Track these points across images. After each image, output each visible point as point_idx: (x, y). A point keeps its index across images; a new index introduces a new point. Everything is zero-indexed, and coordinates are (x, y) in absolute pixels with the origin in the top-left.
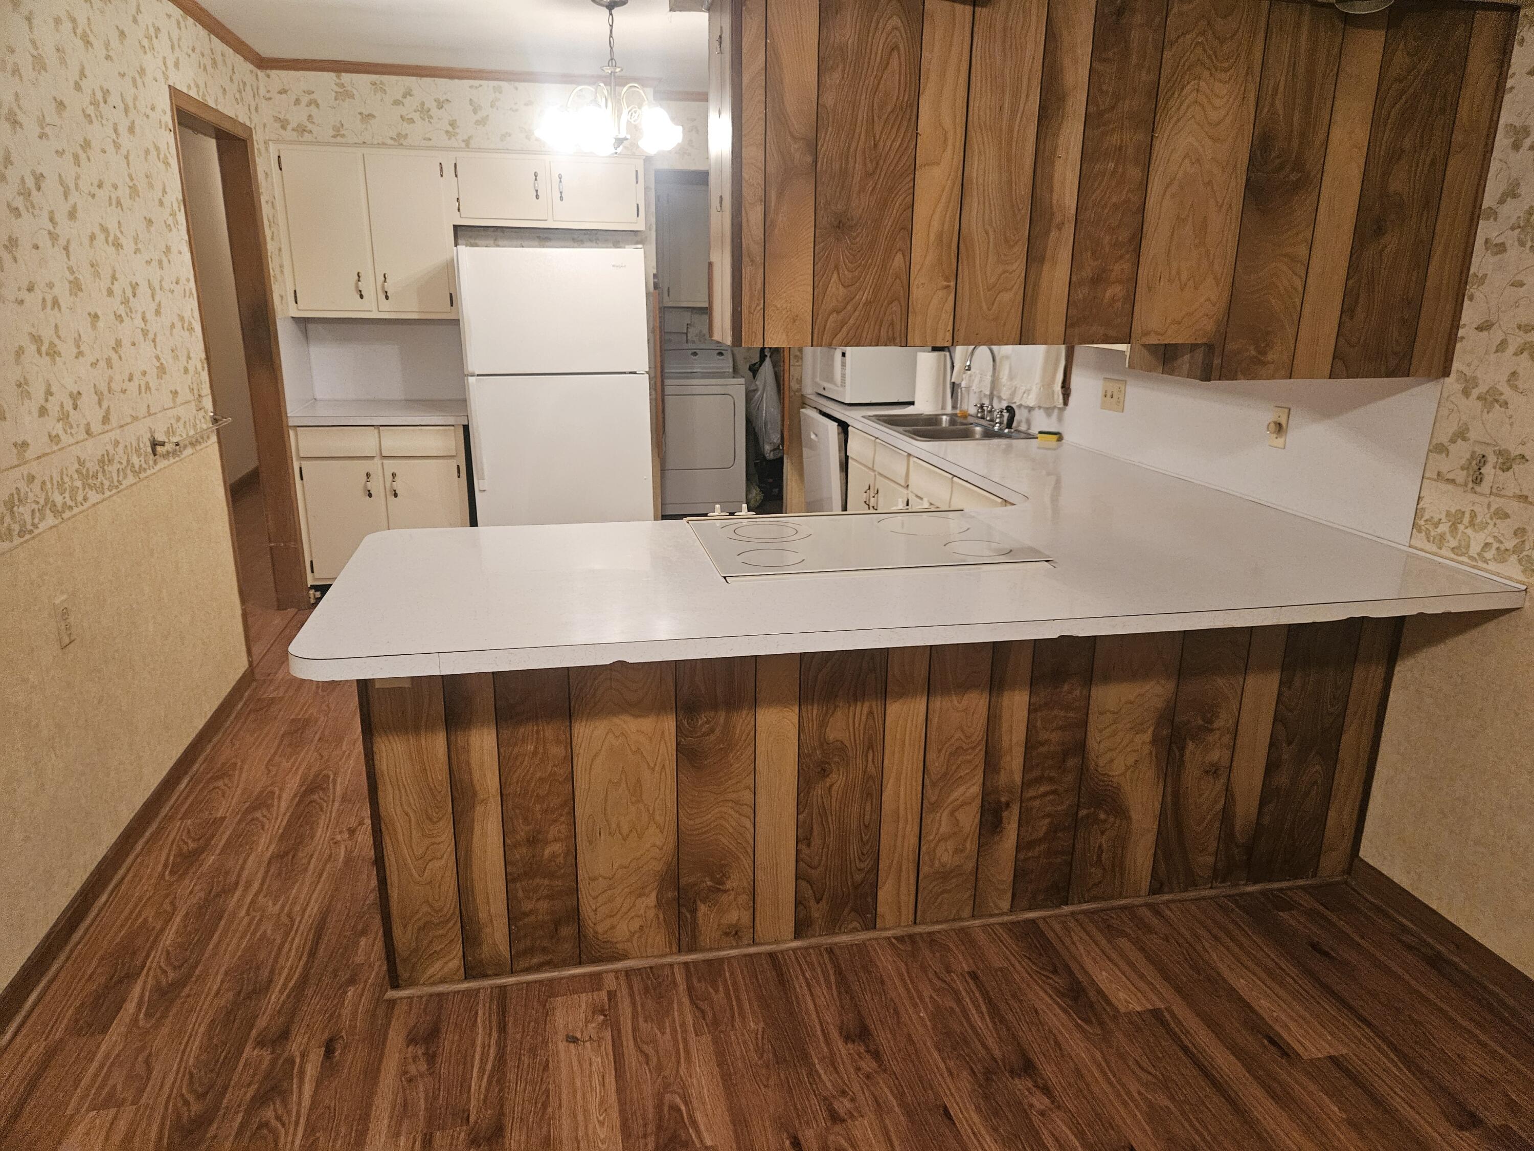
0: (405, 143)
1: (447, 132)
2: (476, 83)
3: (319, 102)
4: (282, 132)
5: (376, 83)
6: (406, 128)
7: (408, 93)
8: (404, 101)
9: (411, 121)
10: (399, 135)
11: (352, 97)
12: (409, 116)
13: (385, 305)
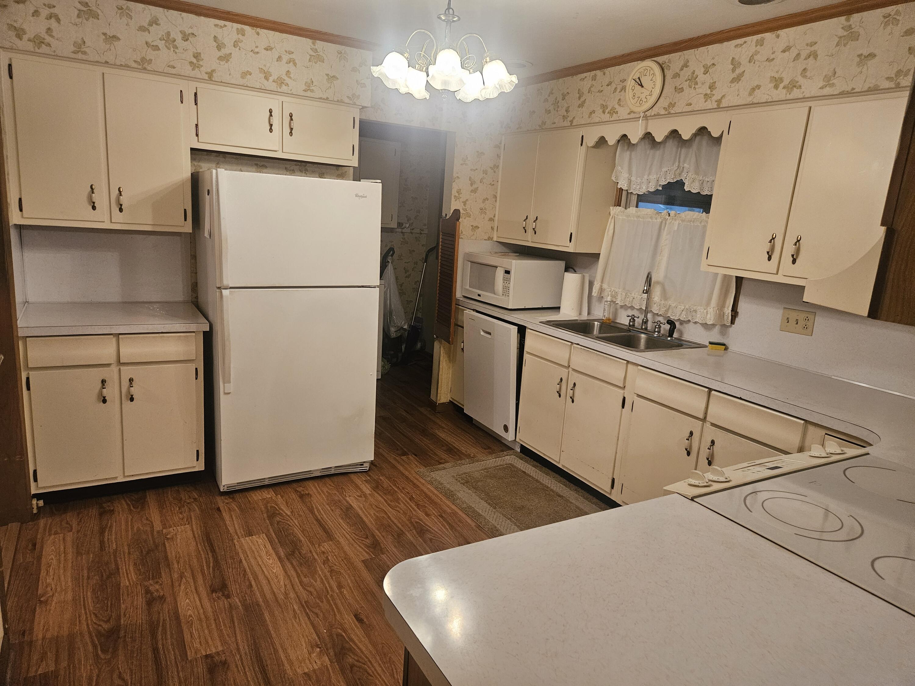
0: (149, 68)
1: (191, 63)
2: (221, 23)
3: (60, 17)
4: (17, 41)
5: (122, 8)
6: (151, 54)
7: (155, 22)
8: (150, 28)
9: (157, 48)
10: (143, 59)
11: (97, 17)
12: (154, 44)
13: (117, 216)
